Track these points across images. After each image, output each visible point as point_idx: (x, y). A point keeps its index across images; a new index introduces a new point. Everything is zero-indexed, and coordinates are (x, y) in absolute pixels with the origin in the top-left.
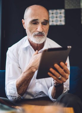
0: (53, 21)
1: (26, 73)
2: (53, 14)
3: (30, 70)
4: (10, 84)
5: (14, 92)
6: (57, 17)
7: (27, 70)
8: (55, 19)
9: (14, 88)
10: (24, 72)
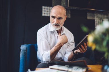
0: (45, 14)
1: (57, 47)
2: (45, 9)
3: (60, 45)
4: (45, 53)
5: (48, 59)
6: (47, 11)
7: (58, 45)
8: (46, 12)
9: (49, 56)
10: (56, 46)
